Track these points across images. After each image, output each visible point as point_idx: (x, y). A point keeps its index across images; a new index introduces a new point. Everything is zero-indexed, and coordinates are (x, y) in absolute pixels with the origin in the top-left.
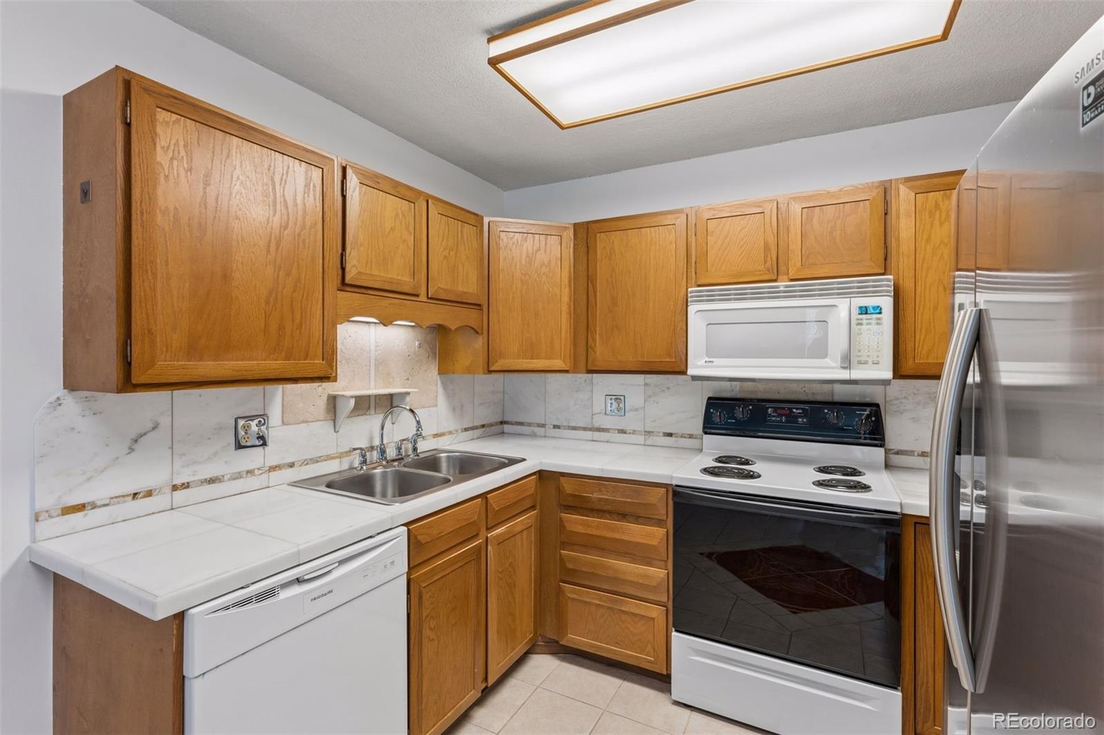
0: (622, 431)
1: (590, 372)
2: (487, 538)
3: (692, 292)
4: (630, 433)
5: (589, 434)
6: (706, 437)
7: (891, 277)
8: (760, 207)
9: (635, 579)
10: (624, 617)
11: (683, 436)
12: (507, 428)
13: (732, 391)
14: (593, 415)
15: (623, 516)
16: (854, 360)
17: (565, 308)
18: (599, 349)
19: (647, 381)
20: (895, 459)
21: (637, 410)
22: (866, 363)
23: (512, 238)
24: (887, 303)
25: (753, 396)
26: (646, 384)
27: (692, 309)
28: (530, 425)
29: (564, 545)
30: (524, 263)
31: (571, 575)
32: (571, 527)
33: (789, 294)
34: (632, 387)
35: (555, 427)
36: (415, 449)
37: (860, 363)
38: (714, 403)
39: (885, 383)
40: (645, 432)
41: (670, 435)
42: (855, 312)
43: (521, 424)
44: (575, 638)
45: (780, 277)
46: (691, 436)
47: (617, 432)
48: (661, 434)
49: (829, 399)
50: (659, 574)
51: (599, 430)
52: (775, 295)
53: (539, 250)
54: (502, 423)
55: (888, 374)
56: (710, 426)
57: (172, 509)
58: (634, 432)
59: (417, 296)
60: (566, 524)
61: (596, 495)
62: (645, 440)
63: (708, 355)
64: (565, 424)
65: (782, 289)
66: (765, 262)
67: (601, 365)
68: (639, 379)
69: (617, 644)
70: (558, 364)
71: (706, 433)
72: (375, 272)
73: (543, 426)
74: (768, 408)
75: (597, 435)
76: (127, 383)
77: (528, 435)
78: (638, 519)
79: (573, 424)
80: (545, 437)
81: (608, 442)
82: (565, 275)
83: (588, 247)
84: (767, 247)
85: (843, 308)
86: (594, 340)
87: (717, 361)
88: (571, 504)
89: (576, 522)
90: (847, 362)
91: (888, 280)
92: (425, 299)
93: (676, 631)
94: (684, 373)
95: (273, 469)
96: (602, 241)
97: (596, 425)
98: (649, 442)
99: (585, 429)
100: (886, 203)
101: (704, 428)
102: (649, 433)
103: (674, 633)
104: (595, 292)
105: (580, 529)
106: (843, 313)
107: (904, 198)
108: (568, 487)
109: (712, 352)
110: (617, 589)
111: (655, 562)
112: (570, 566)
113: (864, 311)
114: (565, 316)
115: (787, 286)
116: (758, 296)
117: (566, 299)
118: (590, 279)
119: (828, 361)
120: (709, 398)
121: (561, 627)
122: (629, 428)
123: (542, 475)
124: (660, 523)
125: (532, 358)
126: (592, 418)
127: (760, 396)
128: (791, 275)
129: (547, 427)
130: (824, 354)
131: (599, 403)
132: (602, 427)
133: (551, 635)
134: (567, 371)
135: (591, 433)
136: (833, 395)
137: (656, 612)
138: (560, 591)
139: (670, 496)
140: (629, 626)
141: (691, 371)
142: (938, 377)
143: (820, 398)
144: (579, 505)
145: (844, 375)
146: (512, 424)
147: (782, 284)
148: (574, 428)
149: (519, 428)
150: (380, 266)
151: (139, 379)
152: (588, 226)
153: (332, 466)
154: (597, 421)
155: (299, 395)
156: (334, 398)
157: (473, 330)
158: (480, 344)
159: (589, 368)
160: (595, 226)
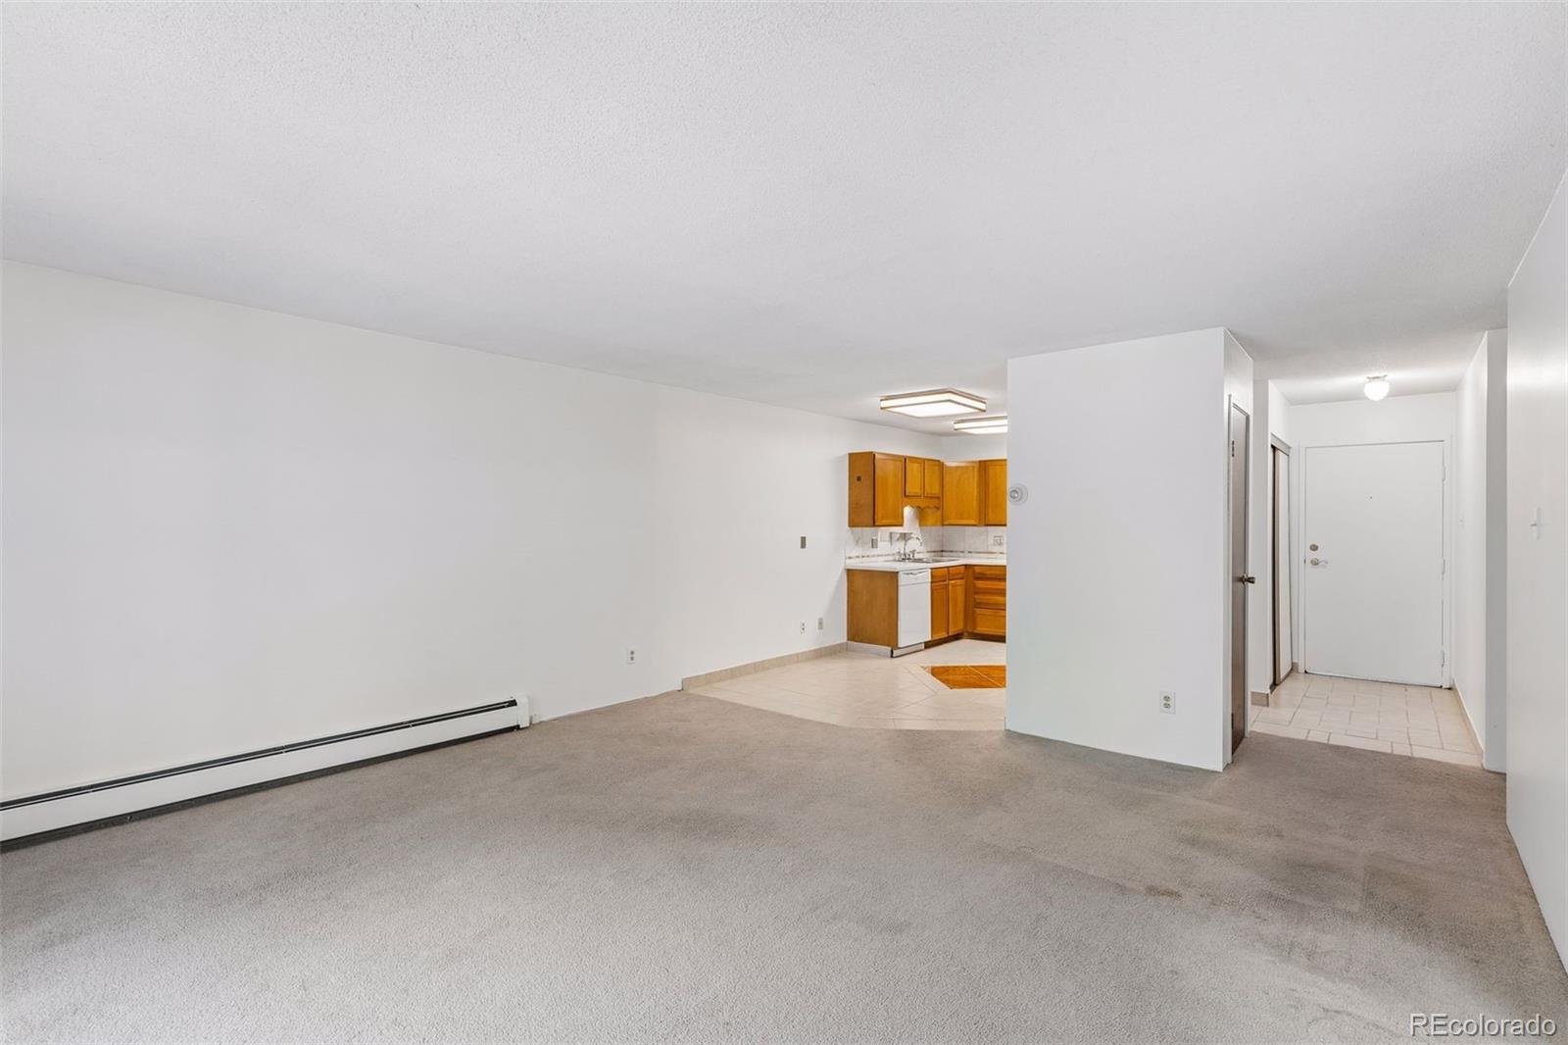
0: (1002, 553)
1: (986, 525)
2: (948, 582)
12: (944, 554)
14: (988, 546)
17: (975, 497)
18: (990, 514)
23: (952, 469)
28: (956, 552)
29: (976, 593)
30: (957, 479)
31: (979, 605)
35: (969, 552)
36: (913, 556)
43: (951, 551)
44: (981, 630)
47: (999, 553)
53: (963, 473)
54: (942, 551)
57: (863, 561)
59: (921, 496)
60: (977, 585)
61: (988, 572)
67: (992, 522)
70: (973, 522)
72: (910, 490)
73: (963, 552)
76: (874, 525)
79: (978, 550)
82: (976, 483)
83: (985, 471)
86: (988, 512)
88: (979, 577)
89: (980, 584)
92: (923, 497)
95: (879, 555)
96: (991, 471)
97: (990, 551)
99: (984, 553)
104: (988, 491)
105: (983, 586)
108: (977, 570)
112: (978, 601)
114: (975, 500)
117: (975, 493)
118: (987, 485)
121: (975, 627)
123: (966, 566)
125: (962, 519)
126: (988, 548)
129: (965, 553)
131: (991, 540)
132: (992, 551)
133: (970, 630)
134: (976, 525)
138: (974, 612)
144: (982, 577)
146: (947, 552)
148: (979, 553)
149: (951, 554)
150: (913, 488)
151: (877, 524)
152: (985, 461)
153: (891, 558)
154: (990, 549)
155: (883, 533)
156: (891, 534)
157: (938, 508)
158: (939, 513)
159: (987, 523)
160: (988, 463)
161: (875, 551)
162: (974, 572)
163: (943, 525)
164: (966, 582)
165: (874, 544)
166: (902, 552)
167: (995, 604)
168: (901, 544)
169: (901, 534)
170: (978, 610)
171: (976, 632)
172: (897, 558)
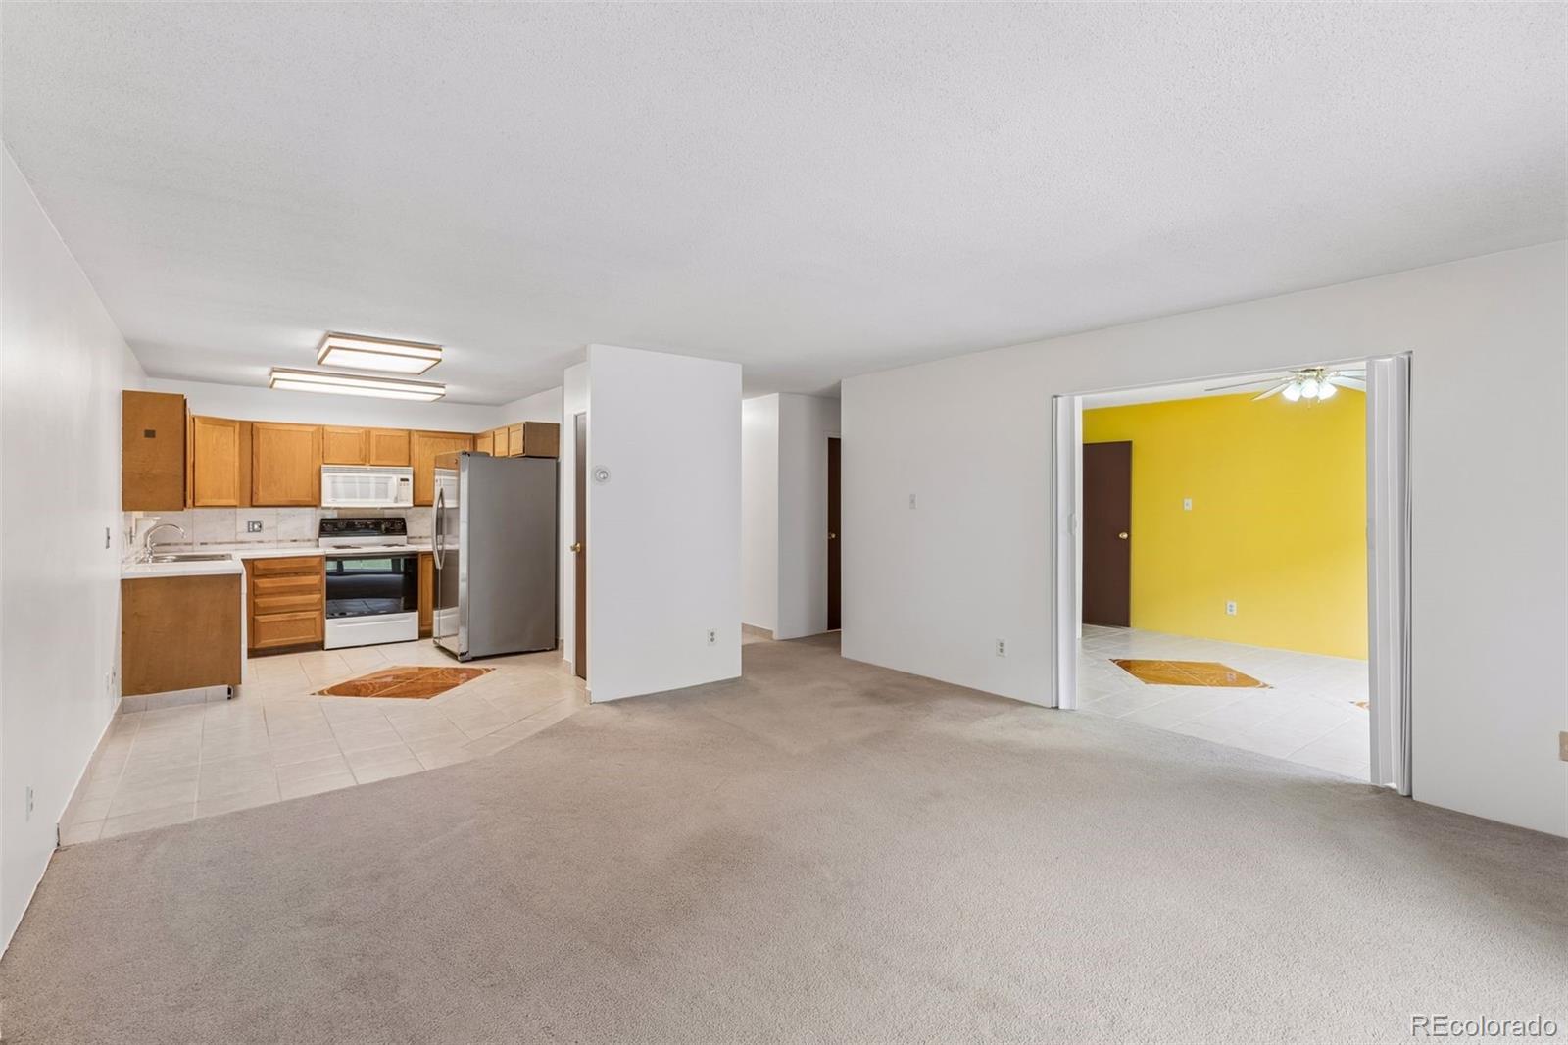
0: (261, 542)
1: (252, 506)
3: (323, 467)
4: (267, 542)
5: (233, 546)
6: (321, 538)
7: (411, 468)
8: (357, 430)
9: (303, 602)
10: (297, 622)
11: (304, 541)
13: (336, 515)
14: (237, 534)
15: (296, 574)
16: (398, 499)
17: (236, 468)
18: (261, 494)
19: (280, 511)
20: (410, 541)
21: (270, 528)
22: (403, 500)
23: (208, 427)
24: (410, 478)
25: (346, 517)
26: (279, 513)
27: (325, 476)
28: (177, 544)
31: (269, 610)
32: (261, 586)
33: (371, 472)
34: (269, 516)
35: (202, 544)
37: (400, 500)
38: (325, 521)
39: (409, 508)
40: (278, 540)
41: (295, 541)
42: (399, 480)
43: (169, 544)
44: (265, 642)
45: (367, 463)
46: (309, 540)
47: (256, 542)
48: (289, 540)
49: (383, 516)
50: (318, 597)
51: (242, 543)
52: (366, 471)
53: (222, 436)
55: (411, 505)
56: (324, 533)
58: (270, 542)
60: (259, 585)
62: (278, 546)
63: (331, 497)
64: (213, 541)
65: (368, 469)
66: (360, 455)
67: (261, 502)
68: (274, 511)
69: (292, 636)
70: (231, 502)
73: (191, 544)
74: (355, 522)
75: (239, 546)
78: (305, 574)
79: (218, 541)
82: (236, 450)
83: (252, 435)
84: (360, 450)
85: (395, 479)
86: (258, 489)
87: (335, 500)
88: (263, 574)
89: (264, 583)
90: (396, 500)
93: (328, 618)
94: (315, 505)
97: (239, 540)
98: (282, 544)
99: (230, 543)
100: (409, 438)
101: (320, 534)
102: (280, 541)
103: (326, 620)
104: (258, 462)
105: (266, 586)
106: (395, 481)
107: (415, 438)
108: (260, 565)
109: (333, 496)
110: (293, 609)
111: (316, 592)
112: (261, 605)
113: (402, 480)
114: (236, 473)
115: (370, 468)
116: (357, 471)
117: (237, 464)
118: (253, 454)
119: (388, 500)
120: (323, 519)
121: (256, 641)
122: (265, 539)
124: (317, 574)
125: (218, 498)
126: (236, 536)
127: (348, 517)
128: (372, 463)
130: (386, 497)
131: (242, 526)
132: (244, 540)
133: (251, 646)
134: (235, 506)
135: (235, 545)
136: (386, 514)
137: (315, 614)
138: (255, 621)
140: (299, 626)
141: (324, 505)
142: (432, 506)
143: (380, 516)
144: (267, 574)
145: (393, 505)
147: (368, 467)
148: (220, 543)
152: (252, 424)
154: (240, 538)
159: (254, 504)
160: (258, 425)
162: (253, 568)
165: (132, 538)
167: (288, 606)
170: (262, 619)
171: (257, 647)
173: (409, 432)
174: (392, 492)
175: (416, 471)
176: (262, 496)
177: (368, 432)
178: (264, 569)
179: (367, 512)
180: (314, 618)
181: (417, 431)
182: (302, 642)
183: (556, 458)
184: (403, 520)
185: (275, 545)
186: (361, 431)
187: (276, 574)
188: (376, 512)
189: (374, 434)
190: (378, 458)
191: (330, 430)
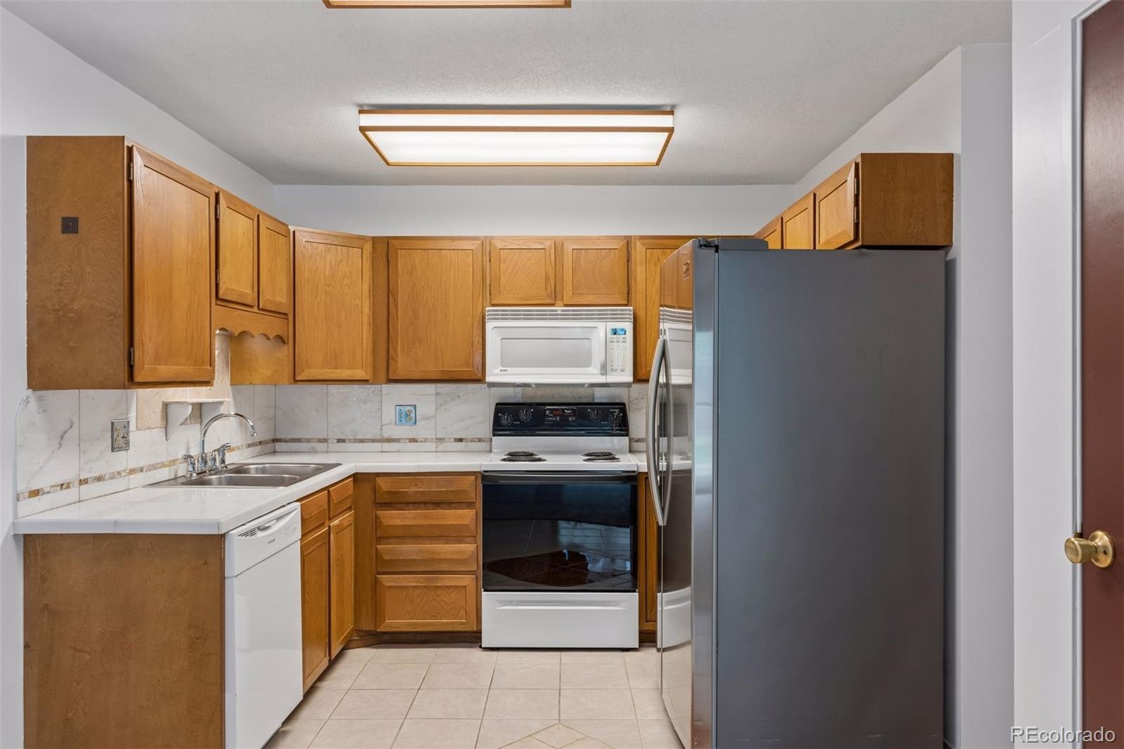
0: (414, 440)
1: (390, 381)
2: (329, 527)
3: (489, 311)
4: (421, 442)
5: (378, 446)
6: (494, 438)
7: (631, 308)
8: (542, 244)
9: (449, 557)
10: (439, 592)
11: (472, 441)
12: (279, 446)
13: (515, 397)
14: (382, 426)
15: (438, 504)
16: (609, 368)
17: (365, 319)
18: (400, 360)
19: (439, 390)
20: (636, 446)
21: (428, 418)
22: (616, 370)
23: (317, 248)
24: (628, 326)
25: (533, 401)
26: (437, 394)
27: (490, 325)
28: (308, 441)
29: (379, 540)
30: (327, 273)
31: (394, 566)
32: (385, 522)
33: (564, 317)
34: (422, 397)
35: (339, 441)
36: (223, 461)
37: (612, 370)
38: (501, 408)
39: (628, 385)
40: (437, 439)
41: (461, 440)
42: (609, 332)
43: (298, 440)
44: (394, 622)
45: (557, 302)
46: (480, 440)
47: (408, 441)
48: (452, 440)
49: (590, 401)
50: (471, 549)
51: (389, 440)
52: (554, 317)
53: (341, 262)
54: (275, 441)
55: (630, 379)
56: (499, 428)
57: (80, 501)
58: (426, 440)
59: (252, 307)
60: (383, 520)
61: (413, 489)
62: (437, 447)
63: (502, 366)
64: (351, 437)
65: (559, 312)
66: (546, 289)
67: (402, 374)
68: (430, 388)
69: (434, 617)
70: (360, 374)
71: (494, 435)
72: (234, 287)
73: (325, 441)
74: (545, 410)
75: (386, 446)
76: (131, 382)
77: (306, 452)
78: (450, 504)
79: (360, 437)
80: (327, 452)
81: (398, 452)
82: (366, 287)
83: (388, 261)
84: (547, 278)
85: (601, 329)
86: (396, 351)
87: (510, 370)
88: (387, 501)
89: (394, 518)
90: (604, 369)
91: (630, 310)
92: (255, 309)
93: (485, 591)
94: (480, 380)
95: (132, 471)
96: (402, 260)
97: (386, 436)
98: (440, 448)
99: (373, 441)
100: (629, 252)
101: (494, 430)
102: (440, 440)
103: (484, 593)
104: (396, 305)
105: (398, 522)
106: (602, 334)
107: (638, 251)
108: (384, 485)
109: (505, 363)
110: (432, 568)
111: (466, 539)
112: (386, 557)
113: (615, 332)
114: (366, 327)
115: (562, 311)
116: (542, 317)
117: (366, 310)
118: (390, 292)
119: (591, 370)
120: (497, 404)
121: (379, 617)
122: (420, 436)
123: (356, 477)
124: (470, 505)
125: (336, 368)
126: (382, 429)
127: (538, 401)
128: (565, 302)
129: (329, 441)
130: (589, 364)
131: (389, 413)
132: (392, 437)
133: (367, 626)
134: (365, 381)
135: (380, 444)
136: (593, 397)
137: (467, 581)
138: (376, 582)
139: (479, 481)
140: (444, 599)
141: (489, 379)
143: (584, 401)
144: (395, 501)
145: (602, 380)
146: (286, 441)
147: (559, 309)
148: (362, 441)
149: (295, 446)
150: (236, 281)
151: (138, 378)
152: (388, 241)
153: (164, 474)
154: (389, 432)
155: (146, 402)
156: (166, 406)
157: (281, 339)
158: (284, 352)
159: (391, 377)
160: (395, 243)
161: (122, 460)
162: (375, 490)
163: (296, 381)
164: (356, 517)
165: (119, 439)
166: (195, 452)
167: (424, 561)
168: (194, 431)
169: (194, 404)
170: (386, 580)
171: (381, 629)
172: (182, 469)
173: (628, 241)
174: (598, 356)
175: (641, 314)
176: (402, 365)
177: (559, 246)
178: (390, 493)
179: (565, 391)
180: (465, 587)
181: (642, 238)
182: (449, 629)
183: (946, 247)
184: (622, 407)
185: (432, 446)
186: (547, 244)
187: (408, 503)
188: (581, 391)
189: (569, 247)
190: (575, 292)
191: (499, 245)
